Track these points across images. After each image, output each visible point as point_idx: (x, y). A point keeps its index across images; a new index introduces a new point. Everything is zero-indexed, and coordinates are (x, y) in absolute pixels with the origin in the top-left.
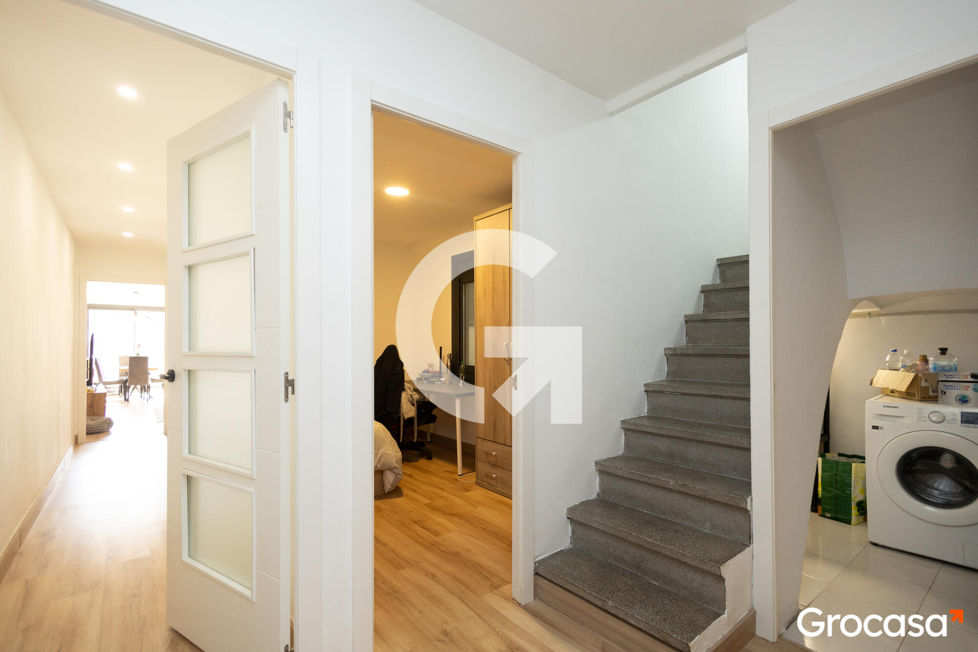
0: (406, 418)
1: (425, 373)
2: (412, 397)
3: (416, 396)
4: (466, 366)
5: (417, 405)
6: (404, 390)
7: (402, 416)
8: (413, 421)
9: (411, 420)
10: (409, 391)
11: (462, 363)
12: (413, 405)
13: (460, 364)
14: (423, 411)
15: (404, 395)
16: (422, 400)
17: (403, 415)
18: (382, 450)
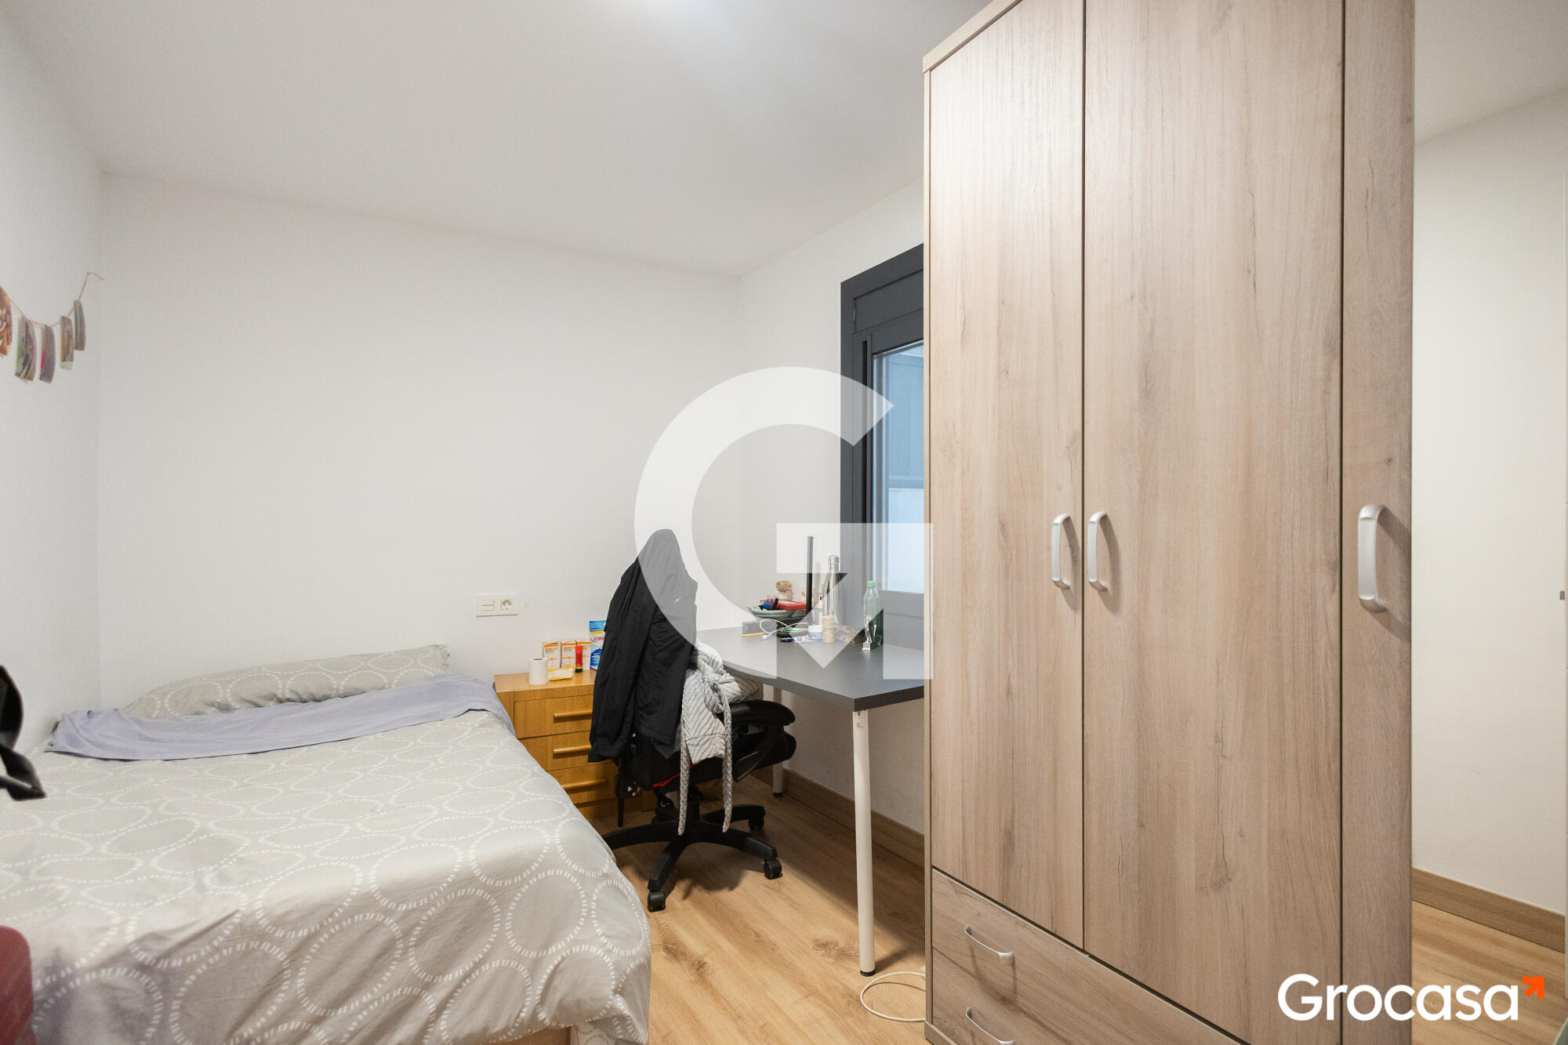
0: (695, 760)
1: (768, 609)
2: (715, 689)
3: (731, 689)
4: (880, 592)
5: (734, 716)
6: (693, 666)
7: (684, 752)
8: (721, 768)
9: (712, 766)
10: (709, 669)
11: (869, 583)
12: (720, 716)
13: (864, 588)
14: (753, 730)
15: (692, 683)
16: (750, 699)
17: (687, 751)
18: (561, 945)
